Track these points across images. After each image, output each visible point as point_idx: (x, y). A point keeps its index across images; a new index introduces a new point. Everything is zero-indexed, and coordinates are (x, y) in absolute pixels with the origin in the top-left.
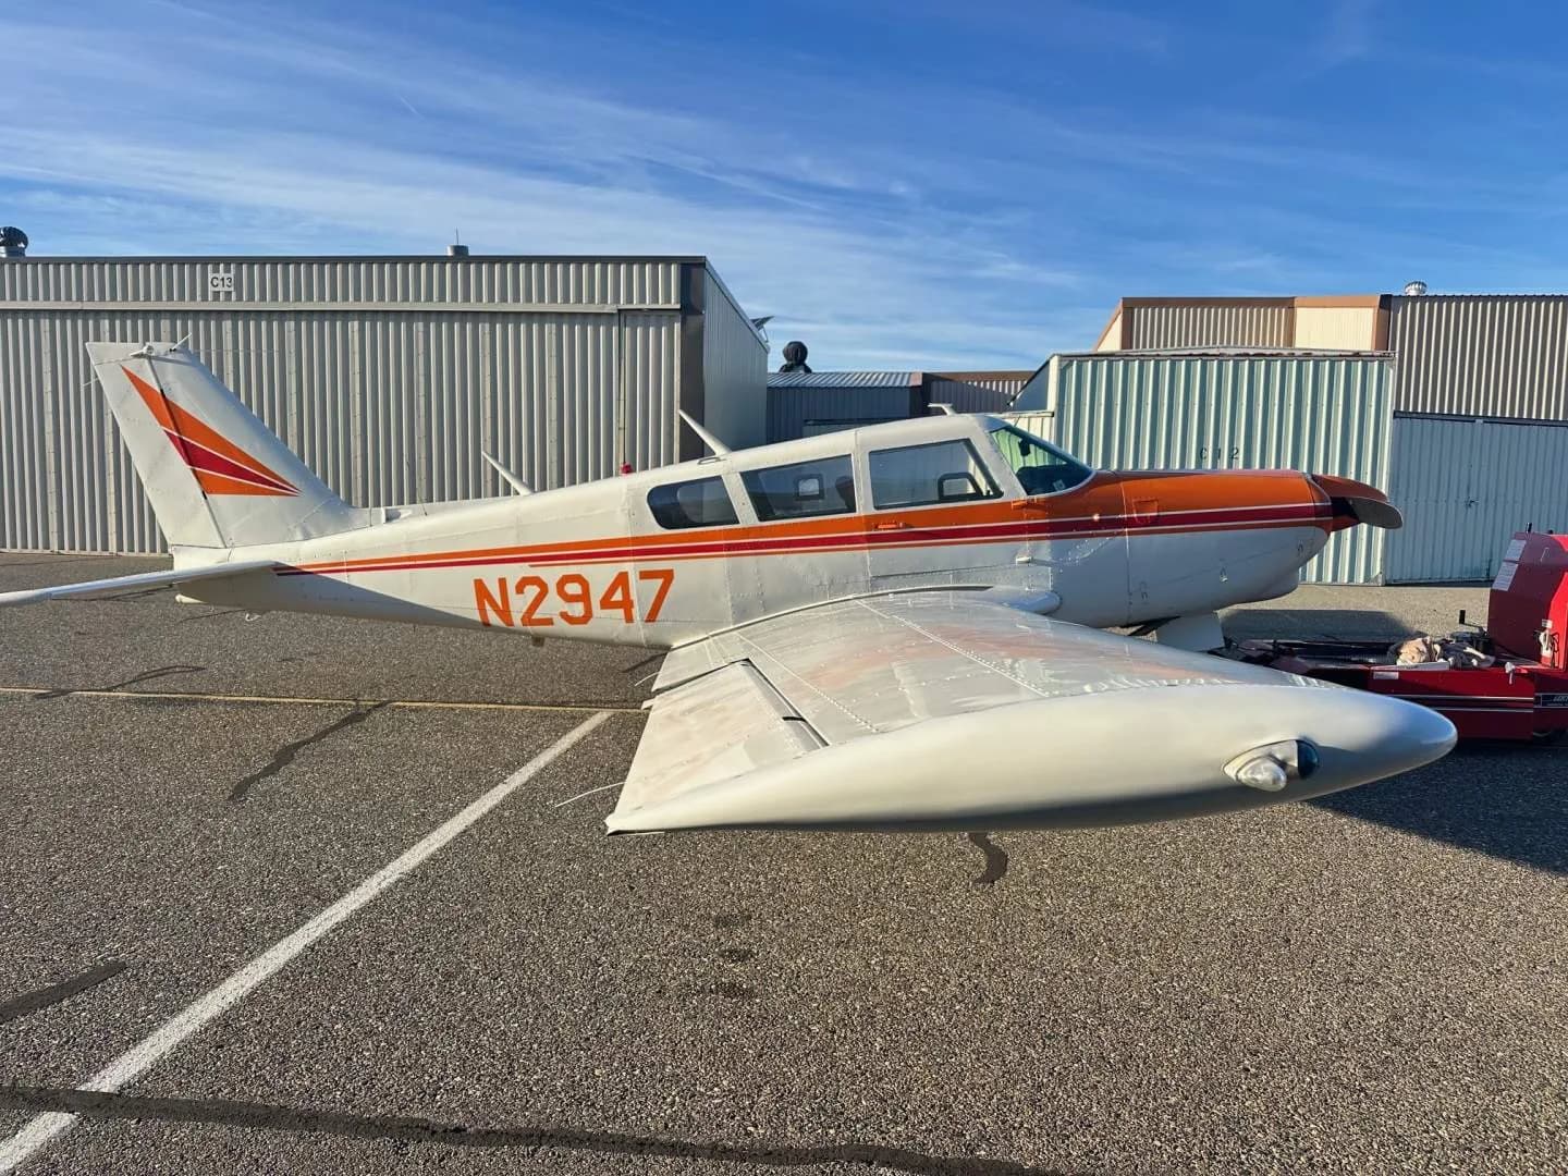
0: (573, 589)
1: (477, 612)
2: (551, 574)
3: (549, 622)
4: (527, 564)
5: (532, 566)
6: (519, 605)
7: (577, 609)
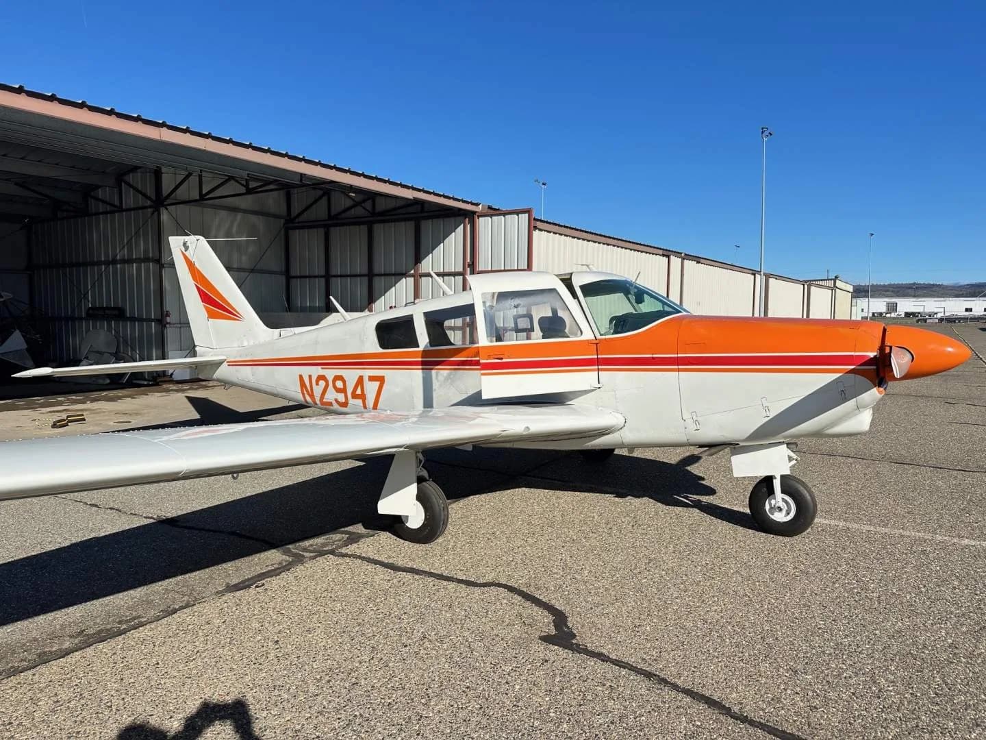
0: (339, 384)
1: (301, 395)
2: (330, 373)
3: (331, 404)
4: (320, 367)
5: (322, 368)
6: (318, 390)
7: (341, 397)
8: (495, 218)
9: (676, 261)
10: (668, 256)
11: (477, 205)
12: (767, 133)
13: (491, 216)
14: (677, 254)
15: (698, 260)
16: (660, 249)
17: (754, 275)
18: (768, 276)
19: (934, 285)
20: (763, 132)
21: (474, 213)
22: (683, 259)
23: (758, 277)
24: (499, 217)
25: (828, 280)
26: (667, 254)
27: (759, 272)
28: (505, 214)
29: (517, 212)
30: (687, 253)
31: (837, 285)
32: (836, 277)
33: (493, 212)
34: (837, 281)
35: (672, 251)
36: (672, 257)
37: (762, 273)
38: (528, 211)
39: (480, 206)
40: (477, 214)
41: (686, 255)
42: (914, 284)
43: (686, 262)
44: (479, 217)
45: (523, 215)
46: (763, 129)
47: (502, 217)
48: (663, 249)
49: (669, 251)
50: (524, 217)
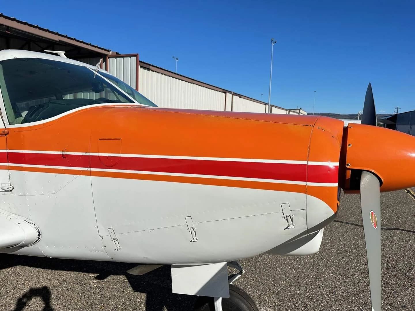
8: (118, 59)
9: (229, 96)
10: (225, 93)
11: (109, 51)
12: (274, 41)
13: (116, 57)
14: (230, 92)
15: (240, 96)
16: (221, 89)
17: (266, 105)
18: (272, 106)
19: (336, 114)
20: (272, 41)
21: (107, 55)
22: (233, 95)
23: (267, 106)
24: (120, 58)
25: (297, 109)
26: (225, 92)
27: (268, 104)
28: (123, 57)
29: (130, 56)
30: (235, 92)
31: (301, 112)
32: (300, 109)
33: (117, 55)
34: (301, 110)
35: (227, 91)
36: (227, 93)
37: (269, 105)
38: (136, 56)
39: (111, 52)
40: (108, 56)
41: (234, 93)
42: (330, 114)
43: (234, 97)
44: (109, 58)
45: (133, 58)
46: (272, 39)
47: (122, 58)
48: (223, 89)
49: (226, 90)
50: (134, 59)
